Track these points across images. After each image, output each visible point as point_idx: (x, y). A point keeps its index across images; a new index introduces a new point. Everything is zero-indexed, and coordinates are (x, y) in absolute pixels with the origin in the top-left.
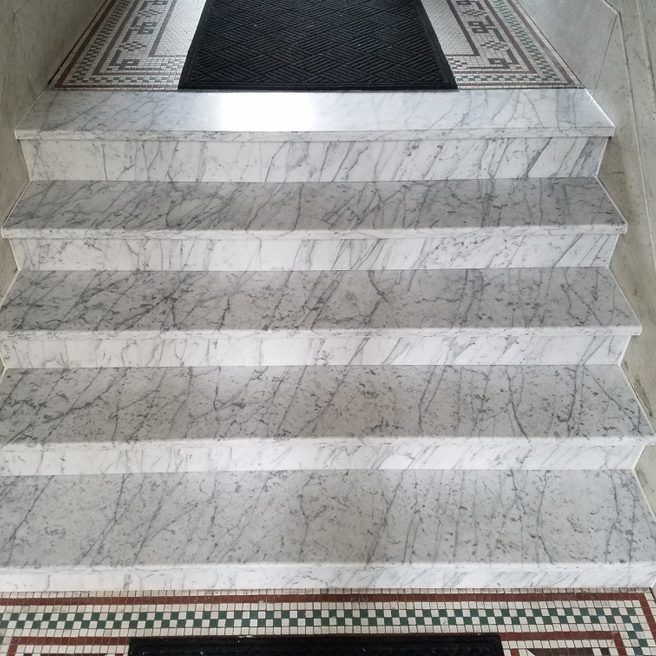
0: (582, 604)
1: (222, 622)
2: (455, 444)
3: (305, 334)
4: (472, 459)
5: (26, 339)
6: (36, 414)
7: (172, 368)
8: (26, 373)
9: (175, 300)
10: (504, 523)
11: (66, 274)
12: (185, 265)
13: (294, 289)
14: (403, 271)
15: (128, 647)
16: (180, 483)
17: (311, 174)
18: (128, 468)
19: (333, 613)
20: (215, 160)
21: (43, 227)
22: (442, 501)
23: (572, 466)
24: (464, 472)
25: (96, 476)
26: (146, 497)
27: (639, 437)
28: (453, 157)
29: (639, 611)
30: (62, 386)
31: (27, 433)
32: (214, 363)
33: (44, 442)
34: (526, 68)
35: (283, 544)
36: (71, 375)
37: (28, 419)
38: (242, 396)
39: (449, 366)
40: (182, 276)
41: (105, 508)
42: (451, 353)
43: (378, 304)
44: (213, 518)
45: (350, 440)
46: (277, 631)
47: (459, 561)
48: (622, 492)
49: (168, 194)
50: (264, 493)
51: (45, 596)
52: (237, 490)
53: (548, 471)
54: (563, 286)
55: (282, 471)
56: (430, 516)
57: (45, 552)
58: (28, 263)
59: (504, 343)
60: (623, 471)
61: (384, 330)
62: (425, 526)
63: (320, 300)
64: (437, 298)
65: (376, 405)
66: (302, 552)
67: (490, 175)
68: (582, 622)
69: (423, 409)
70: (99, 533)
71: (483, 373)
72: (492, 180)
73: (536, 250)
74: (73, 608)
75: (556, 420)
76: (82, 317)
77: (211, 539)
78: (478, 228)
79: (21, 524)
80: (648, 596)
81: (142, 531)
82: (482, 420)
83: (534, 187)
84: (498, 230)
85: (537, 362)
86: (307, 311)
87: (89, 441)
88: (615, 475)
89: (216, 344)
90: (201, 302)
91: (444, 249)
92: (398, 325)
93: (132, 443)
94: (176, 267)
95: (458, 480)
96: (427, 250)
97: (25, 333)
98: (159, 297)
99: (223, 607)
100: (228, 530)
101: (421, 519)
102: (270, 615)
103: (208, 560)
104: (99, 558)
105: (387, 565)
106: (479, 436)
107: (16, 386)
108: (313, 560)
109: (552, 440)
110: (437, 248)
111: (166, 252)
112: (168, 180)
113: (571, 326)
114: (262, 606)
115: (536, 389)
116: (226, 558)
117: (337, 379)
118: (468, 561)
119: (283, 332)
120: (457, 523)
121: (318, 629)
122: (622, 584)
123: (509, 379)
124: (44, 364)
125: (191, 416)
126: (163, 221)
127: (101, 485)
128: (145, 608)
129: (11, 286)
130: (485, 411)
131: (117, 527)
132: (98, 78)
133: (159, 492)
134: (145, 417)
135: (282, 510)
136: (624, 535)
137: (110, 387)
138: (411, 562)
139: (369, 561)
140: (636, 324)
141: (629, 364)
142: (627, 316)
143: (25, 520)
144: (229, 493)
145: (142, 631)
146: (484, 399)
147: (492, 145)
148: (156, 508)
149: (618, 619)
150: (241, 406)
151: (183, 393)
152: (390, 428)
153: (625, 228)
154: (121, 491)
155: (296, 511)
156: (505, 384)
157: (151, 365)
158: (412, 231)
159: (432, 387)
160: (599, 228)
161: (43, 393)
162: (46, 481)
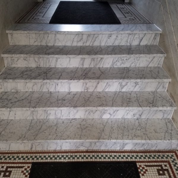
0: (159, 154)
1: (58, 158)
2: (122, 109)
3: (82, 81)
4: (127, 115)
5: (7, 82)
6: (9, 102)
7: (46, 92)
8: (6, 93)
9: (47, 73)
10: (136, 131)
11: (18, 68)
12: (50, 65)
13: (79, 71)
14: (108, 68)
15: (31, 164)
16: (47, 121)
17: (83, 44)
18: (33, 117)
19: (89, 156)
20: (58, 39)
21: (13, 54)
22: (119, 125)
23: (154, 117)
24: (125, 119)
25: (24, 120)
26: (38, 124)
27: (172, 107)
28: (120, 39)
29: (175, 156)
30: (16, 96)
31: (6, 106)
32: (57, 90)
33: (10, 108)
34: (138, 20)
35: (75, 135)
36: (18, 93)
37: (6, 103)
38: (65, 98)
39: (121, 92)
40: (49, 68)
41: (26, 127)
42: (121, 88)
43: (101, 74)
44: (56, 129)
45: (94, 108)
46: (74, 160)
47: (124, 139)
48: (168, 124)
49: (46, 48)
50: (70, 124)
51: (8, 152)
52: (63, 123)
53: (148, 119)
54: (150, 71)
55: (75, 119)
56: (116, 129)
57: (9, 137)
58: (8, 65)
59: (135, 85)
60: (168, 119)
61: (103, 80)
62: (114, 131)
63: (86, 74)
64: (117, 73)
65: (101, 100)
66: (80, 137)
67: (130, 44)
68: (159, 158)
69: (113, 101)
70: (24, 133)
71: (129, 93)
72: (131, 45)
73: (142, 62)
74: (16, 155)
75: (149, 103)
76: (22, 77)
77: (55, 134)
78: (127, 55)
79: (3, 131)
80: (177, 152)
81: (37, 132)
82: (129, 103)
83: (141, 47)
84: (132, 56)
85: (144, 90)
86: (82, 76)
87: (23, 108)
88: (166, 120)
89: (58, 84)
90: (54, 74)
91: (118, 61)
92: (107, 79)
93: (34, 108)
94: (48, 66)
95: (123, 120)
96: (114, 61)
97: (7, 80)
98: (43, 73)
99: (58, 154)
100: (60, 132)
101: (113, 130)
102: (71, 156)
103: (55, 139)
104: (24, 139)
105: (104, 140)
106: (129, 107)
107: (3, 95)
108: (83, 139)
109: (148, 108)
110: (117, 61)
111: (45, 62)
112: (46, 45)
113: (152, 79)
114: (69, 154)
115: (143, 97)
116: (60, 139)
117: (90, 94)
118: (127, 139)
119: (76, 81)
120: (123, 131)
121: (85, 160)
122: (170, 149)
123: (136, 94)
124: (11, 90)
125: (51, 102)
126: (44, 53)
127: (25, 122)
128: (36, 155)
129: (3, 70)
130: (130, 101)
131: (29, 132)
132: (29, 21)
133: (41, 123)
134: (38, 102)
135: (75, 127)
136: (169, 134)
137: (29, 96)
138: (110, 140)
139: (99, 139)
140: (170, 79)
141: (168, 90)
142: (167, 77)
143: (4, 130)
144: (61, 124)
145: (35, 160)
146: (130, 99)
147: (130, 36)
148: (40, 127)
149: (169, 158)
150: (64, 100)
151: (49, 97)
152: (104, 105)
153: (166, 55)
154: (31, 123)
155: (79, 128)
156: (135, 96)
157: (40, 91)
158: (110, 56)
159: (116, 96)
160: (159, 55)
161: (11, 97)
162: (10, 121)
